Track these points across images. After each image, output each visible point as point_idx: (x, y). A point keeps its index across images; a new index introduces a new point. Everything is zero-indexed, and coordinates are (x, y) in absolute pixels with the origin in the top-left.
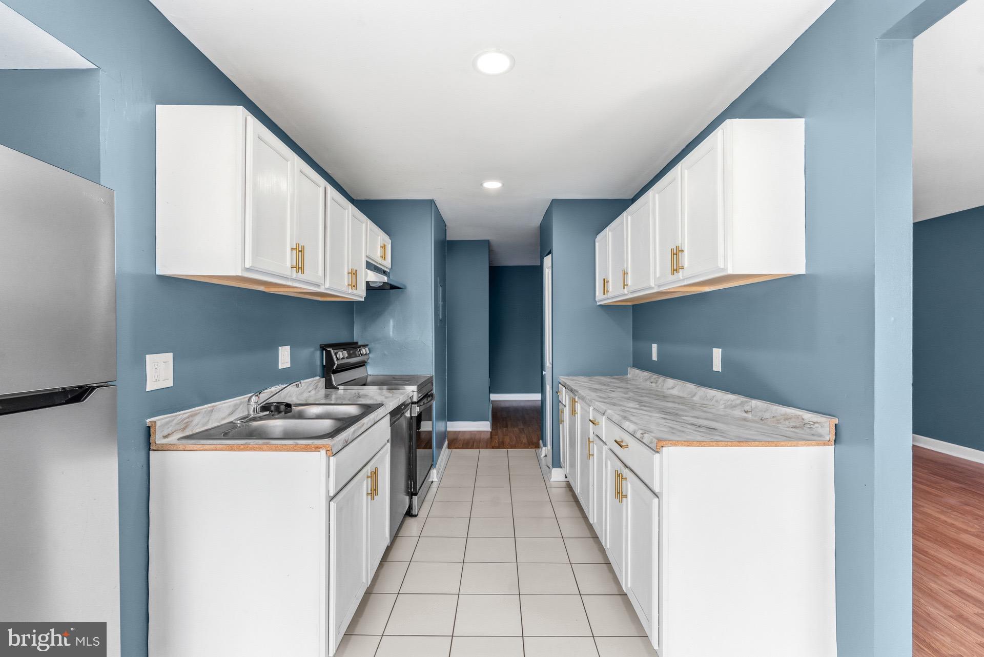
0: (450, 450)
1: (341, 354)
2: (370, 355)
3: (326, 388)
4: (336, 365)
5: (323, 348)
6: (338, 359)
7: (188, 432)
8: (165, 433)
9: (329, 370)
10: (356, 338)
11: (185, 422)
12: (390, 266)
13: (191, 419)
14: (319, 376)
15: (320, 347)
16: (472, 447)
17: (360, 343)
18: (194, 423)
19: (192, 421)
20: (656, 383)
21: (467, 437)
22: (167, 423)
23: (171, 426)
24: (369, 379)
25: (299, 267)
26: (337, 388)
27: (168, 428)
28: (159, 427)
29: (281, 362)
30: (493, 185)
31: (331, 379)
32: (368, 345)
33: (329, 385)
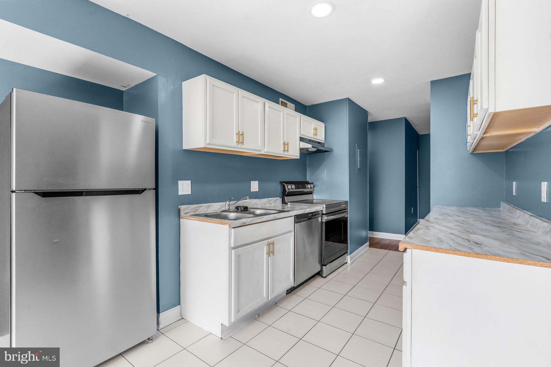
0: (370, 248)
1: (289, 187)
2: (315, 189)
3: (282, 203)
4: (287, 192)
5: (281, 183)
6: (289, 189)
7: (196, 213)
8: (186, 212)
9: (285, 194)
10: (308, 180)
11: (195, 209)
12: (324, 139)
13: (198, 208)
14: (279, 197)
15: (280, 183)
16: (386, 249)
17: (309, 182)
18: (200, 210)
19: (199, 209)
20: (512, 213)
21: (387, 242)
22: (186, 208)
23: (189, 210)
24: (314, 201)
25: (241, 142)
26: (287, 204)
27: (187, 210)
28: (183, 209)
29: (252, 188)
30: (378, 81)
31: (285, 199)
32: (313, 183)
33: (284, 202)
